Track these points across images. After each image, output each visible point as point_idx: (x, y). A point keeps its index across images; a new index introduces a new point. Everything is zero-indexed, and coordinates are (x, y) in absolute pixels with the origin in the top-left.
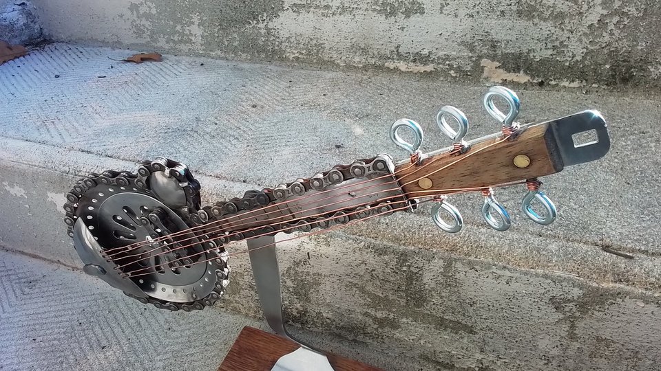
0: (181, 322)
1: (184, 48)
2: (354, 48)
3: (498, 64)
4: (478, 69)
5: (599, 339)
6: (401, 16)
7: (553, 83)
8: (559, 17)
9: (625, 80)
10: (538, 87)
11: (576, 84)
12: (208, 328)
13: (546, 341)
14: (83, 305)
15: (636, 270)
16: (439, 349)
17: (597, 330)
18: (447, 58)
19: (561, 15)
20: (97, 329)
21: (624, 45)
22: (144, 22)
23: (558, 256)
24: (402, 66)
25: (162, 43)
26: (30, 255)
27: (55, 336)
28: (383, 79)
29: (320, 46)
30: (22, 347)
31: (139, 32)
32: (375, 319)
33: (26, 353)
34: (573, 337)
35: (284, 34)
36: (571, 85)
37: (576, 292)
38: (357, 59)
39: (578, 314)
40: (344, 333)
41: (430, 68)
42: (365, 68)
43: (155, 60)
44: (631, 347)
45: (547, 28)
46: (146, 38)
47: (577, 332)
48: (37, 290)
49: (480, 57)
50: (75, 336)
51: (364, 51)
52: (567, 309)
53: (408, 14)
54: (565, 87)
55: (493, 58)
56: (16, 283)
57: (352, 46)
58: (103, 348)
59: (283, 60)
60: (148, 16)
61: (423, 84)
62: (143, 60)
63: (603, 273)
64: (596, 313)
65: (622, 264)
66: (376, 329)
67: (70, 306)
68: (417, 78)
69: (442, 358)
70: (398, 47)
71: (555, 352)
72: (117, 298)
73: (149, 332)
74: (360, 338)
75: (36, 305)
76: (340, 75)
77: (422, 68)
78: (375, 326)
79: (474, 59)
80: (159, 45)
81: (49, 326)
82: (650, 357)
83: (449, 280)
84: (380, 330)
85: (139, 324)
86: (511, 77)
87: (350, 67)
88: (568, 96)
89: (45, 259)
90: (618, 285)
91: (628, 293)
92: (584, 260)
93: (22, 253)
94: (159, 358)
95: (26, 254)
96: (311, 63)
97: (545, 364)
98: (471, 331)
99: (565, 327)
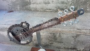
1: (17, 10)
2: (41, 9)
15: (82, 31)
16: (58, 46)
17: (78, 40)
18: (53, 9)
22: (10, 6)
24: (48, 11)
25: (13, 9)
28: (45, 12)
29: (37, 9)
31: (9, 8)
32: (50, 43)
35: (31, 7)
37: (75, 35)
39: (76, 38)
40: (46, 46)
41: (51, 11)
42: (43, 11)
43: (12, 12)
44: (82, 41)
46: (10, 9)
47: (76, 40)
49: (57, 9)
51: (43, 9)
52: (74, 37)
53: (48, 4)
55: (59, 9)
59: (31, 11)
60: (11, 6)
61: (51, 13)
62: (10, 12)
64: (78, 37)
66: (50, 45)
70: (47, 8)
71: (73, 43)
76: (39, 12)
77: (50, 11)
83: (60, 36)
86: (61, 11)
87: (41, 11)
90: (80, 33)
98: (63, 43)
99: (74, 40)
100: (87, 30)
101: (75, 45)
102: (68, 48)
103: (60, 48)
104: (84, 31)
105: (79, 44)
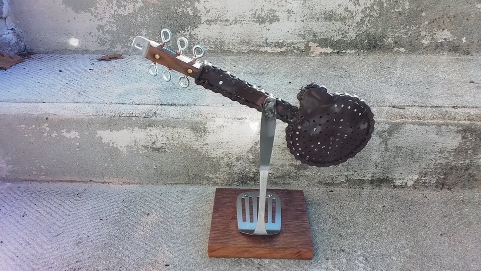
0: (187, 195)
2: (242, 42)
3: (317, 44)
4: (308, 48)
5: (397, 148)
6: (267, 23)
7: (343, 51)
8: (343, 19)
9: (374, 47)
10: (337, 54)
11: (353, 51)
12: (203, 195)
13: (376, 155)
14: (122, 198)
15: (407, 113)
16: (327, 176)
17: (396, 143)
18: (292, 43)
19: (344, 18)
20: (138, 207)
21: (373, 30)
22: (107, 36)
23: (378, 113)
24: (269, 50)
25: (119, 49)
26: (67, 181)
27: (114, 215)
28: (259, 57)
29: (223, 43)
30: (96, 224)
31: (102, 42)
33: (100, 227)
34: (387, 150)
35: (201, 37)
36: (351, 52)
37: (387, 126)
38: (244, 48)
39: (388, 137)
40: (278, 180)
41: (283, 49)
42: (249, 53)
43: (119, 58)
44: (410, 148)
45: (338, 25)
46: (107, 46)
47: (388, 147)
48: (85, 198)
49: (308, 42)
50: (126, 212)
52: (384, 136)
53: (271, 22)
54: (349, 53)
55: (315, 42)
56: (68, 197)
57: (241, 41)
58: (148, 214)
60: (109, 32)
61: (282, 58)
62: (111, 59)
63: (396, 116)
64: (395, 134)
65: (402, 111)
66: (296, 173)
67: (113, 200)
68: (278, 56)
69: (328, 180)
70: (267, 39)
71: (379, 160)
72: (141, 192)
73: (170, 202)
74: (287, 181)
75: (89, 205)
76: (235, 57)
77: (279, 50)
78: (295, 171)
79: (305, 43)
80: (116, 50)
81: (107, 212)
82: (418, 151)
84: (298, 173)
85: (162, 200)
86: (324, 50)
87: (240, 53)
88: (351, 57)
89: (79, 182)
90: (402, 120)
91: (406, 122)
92: (388, 113)
93: (61, 181)
94: (184, 212)
95: (64, 181)
96: (217, 52)
97: (376, 168)
99: (383, 145)
100: (424, 109)
101: (386, 164)
102: (362, 182)
103: (332, 184)
104: (416, 111)
105: (399, 160)
